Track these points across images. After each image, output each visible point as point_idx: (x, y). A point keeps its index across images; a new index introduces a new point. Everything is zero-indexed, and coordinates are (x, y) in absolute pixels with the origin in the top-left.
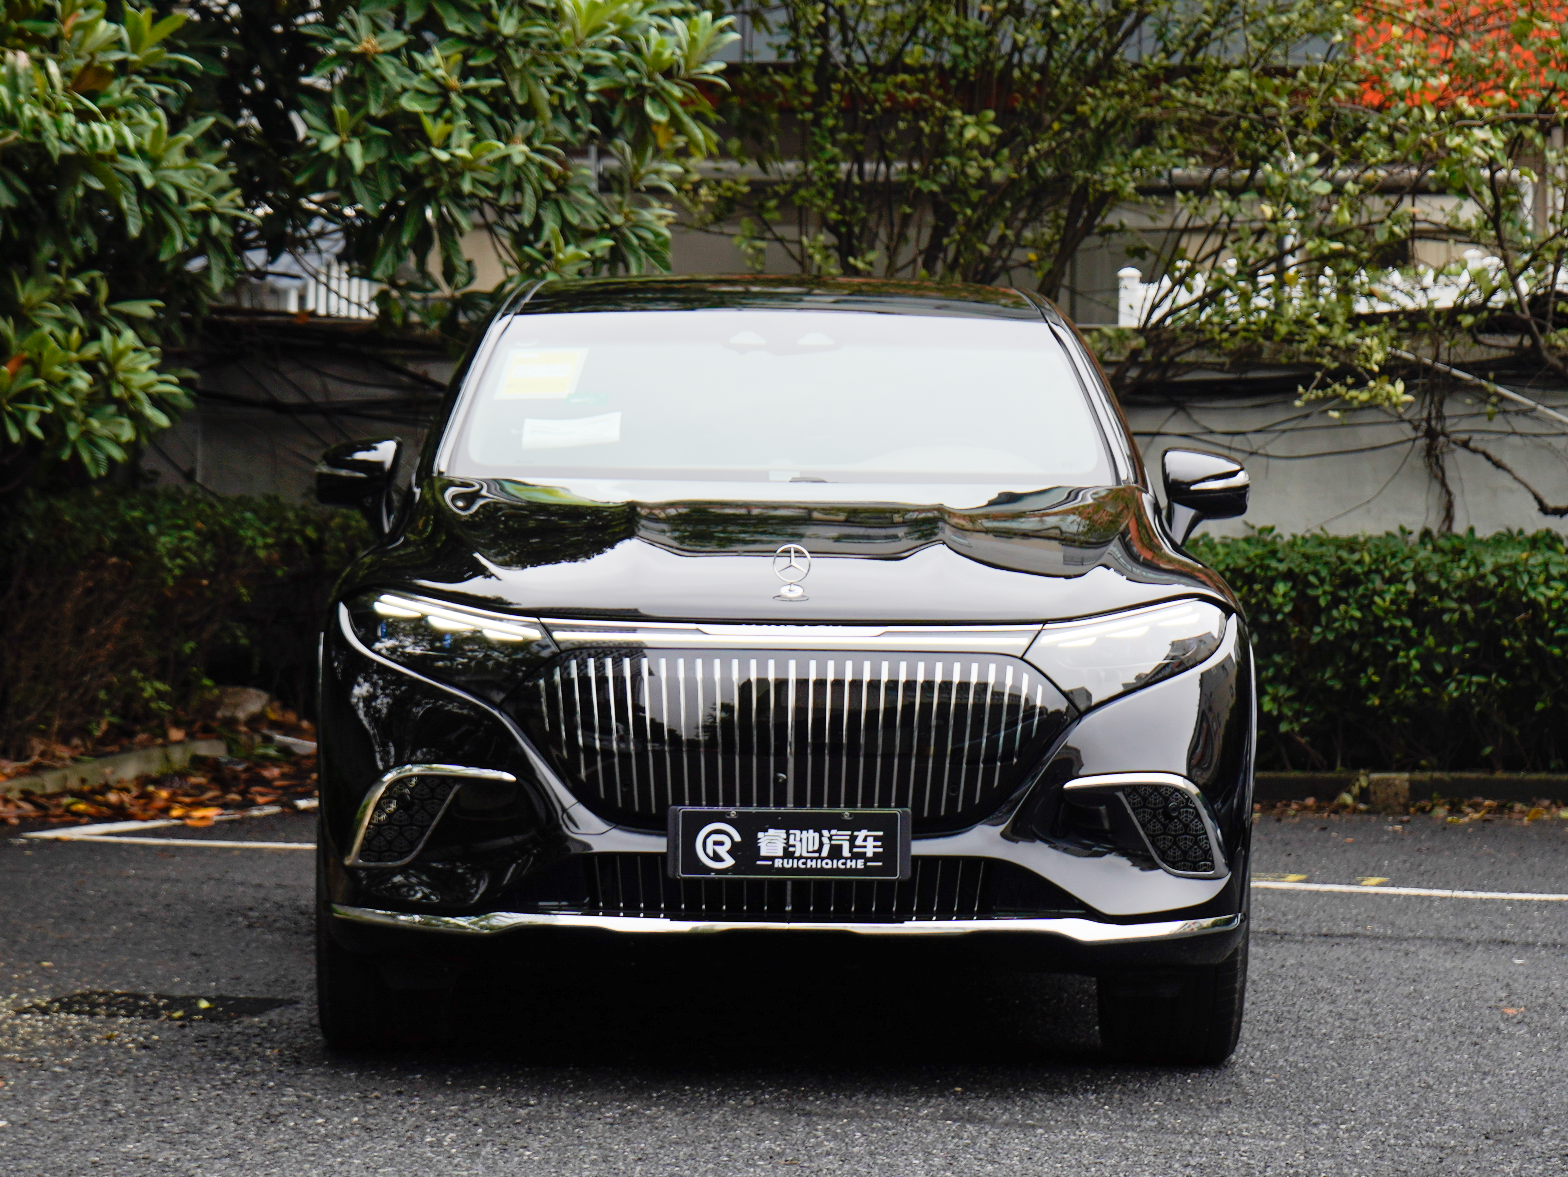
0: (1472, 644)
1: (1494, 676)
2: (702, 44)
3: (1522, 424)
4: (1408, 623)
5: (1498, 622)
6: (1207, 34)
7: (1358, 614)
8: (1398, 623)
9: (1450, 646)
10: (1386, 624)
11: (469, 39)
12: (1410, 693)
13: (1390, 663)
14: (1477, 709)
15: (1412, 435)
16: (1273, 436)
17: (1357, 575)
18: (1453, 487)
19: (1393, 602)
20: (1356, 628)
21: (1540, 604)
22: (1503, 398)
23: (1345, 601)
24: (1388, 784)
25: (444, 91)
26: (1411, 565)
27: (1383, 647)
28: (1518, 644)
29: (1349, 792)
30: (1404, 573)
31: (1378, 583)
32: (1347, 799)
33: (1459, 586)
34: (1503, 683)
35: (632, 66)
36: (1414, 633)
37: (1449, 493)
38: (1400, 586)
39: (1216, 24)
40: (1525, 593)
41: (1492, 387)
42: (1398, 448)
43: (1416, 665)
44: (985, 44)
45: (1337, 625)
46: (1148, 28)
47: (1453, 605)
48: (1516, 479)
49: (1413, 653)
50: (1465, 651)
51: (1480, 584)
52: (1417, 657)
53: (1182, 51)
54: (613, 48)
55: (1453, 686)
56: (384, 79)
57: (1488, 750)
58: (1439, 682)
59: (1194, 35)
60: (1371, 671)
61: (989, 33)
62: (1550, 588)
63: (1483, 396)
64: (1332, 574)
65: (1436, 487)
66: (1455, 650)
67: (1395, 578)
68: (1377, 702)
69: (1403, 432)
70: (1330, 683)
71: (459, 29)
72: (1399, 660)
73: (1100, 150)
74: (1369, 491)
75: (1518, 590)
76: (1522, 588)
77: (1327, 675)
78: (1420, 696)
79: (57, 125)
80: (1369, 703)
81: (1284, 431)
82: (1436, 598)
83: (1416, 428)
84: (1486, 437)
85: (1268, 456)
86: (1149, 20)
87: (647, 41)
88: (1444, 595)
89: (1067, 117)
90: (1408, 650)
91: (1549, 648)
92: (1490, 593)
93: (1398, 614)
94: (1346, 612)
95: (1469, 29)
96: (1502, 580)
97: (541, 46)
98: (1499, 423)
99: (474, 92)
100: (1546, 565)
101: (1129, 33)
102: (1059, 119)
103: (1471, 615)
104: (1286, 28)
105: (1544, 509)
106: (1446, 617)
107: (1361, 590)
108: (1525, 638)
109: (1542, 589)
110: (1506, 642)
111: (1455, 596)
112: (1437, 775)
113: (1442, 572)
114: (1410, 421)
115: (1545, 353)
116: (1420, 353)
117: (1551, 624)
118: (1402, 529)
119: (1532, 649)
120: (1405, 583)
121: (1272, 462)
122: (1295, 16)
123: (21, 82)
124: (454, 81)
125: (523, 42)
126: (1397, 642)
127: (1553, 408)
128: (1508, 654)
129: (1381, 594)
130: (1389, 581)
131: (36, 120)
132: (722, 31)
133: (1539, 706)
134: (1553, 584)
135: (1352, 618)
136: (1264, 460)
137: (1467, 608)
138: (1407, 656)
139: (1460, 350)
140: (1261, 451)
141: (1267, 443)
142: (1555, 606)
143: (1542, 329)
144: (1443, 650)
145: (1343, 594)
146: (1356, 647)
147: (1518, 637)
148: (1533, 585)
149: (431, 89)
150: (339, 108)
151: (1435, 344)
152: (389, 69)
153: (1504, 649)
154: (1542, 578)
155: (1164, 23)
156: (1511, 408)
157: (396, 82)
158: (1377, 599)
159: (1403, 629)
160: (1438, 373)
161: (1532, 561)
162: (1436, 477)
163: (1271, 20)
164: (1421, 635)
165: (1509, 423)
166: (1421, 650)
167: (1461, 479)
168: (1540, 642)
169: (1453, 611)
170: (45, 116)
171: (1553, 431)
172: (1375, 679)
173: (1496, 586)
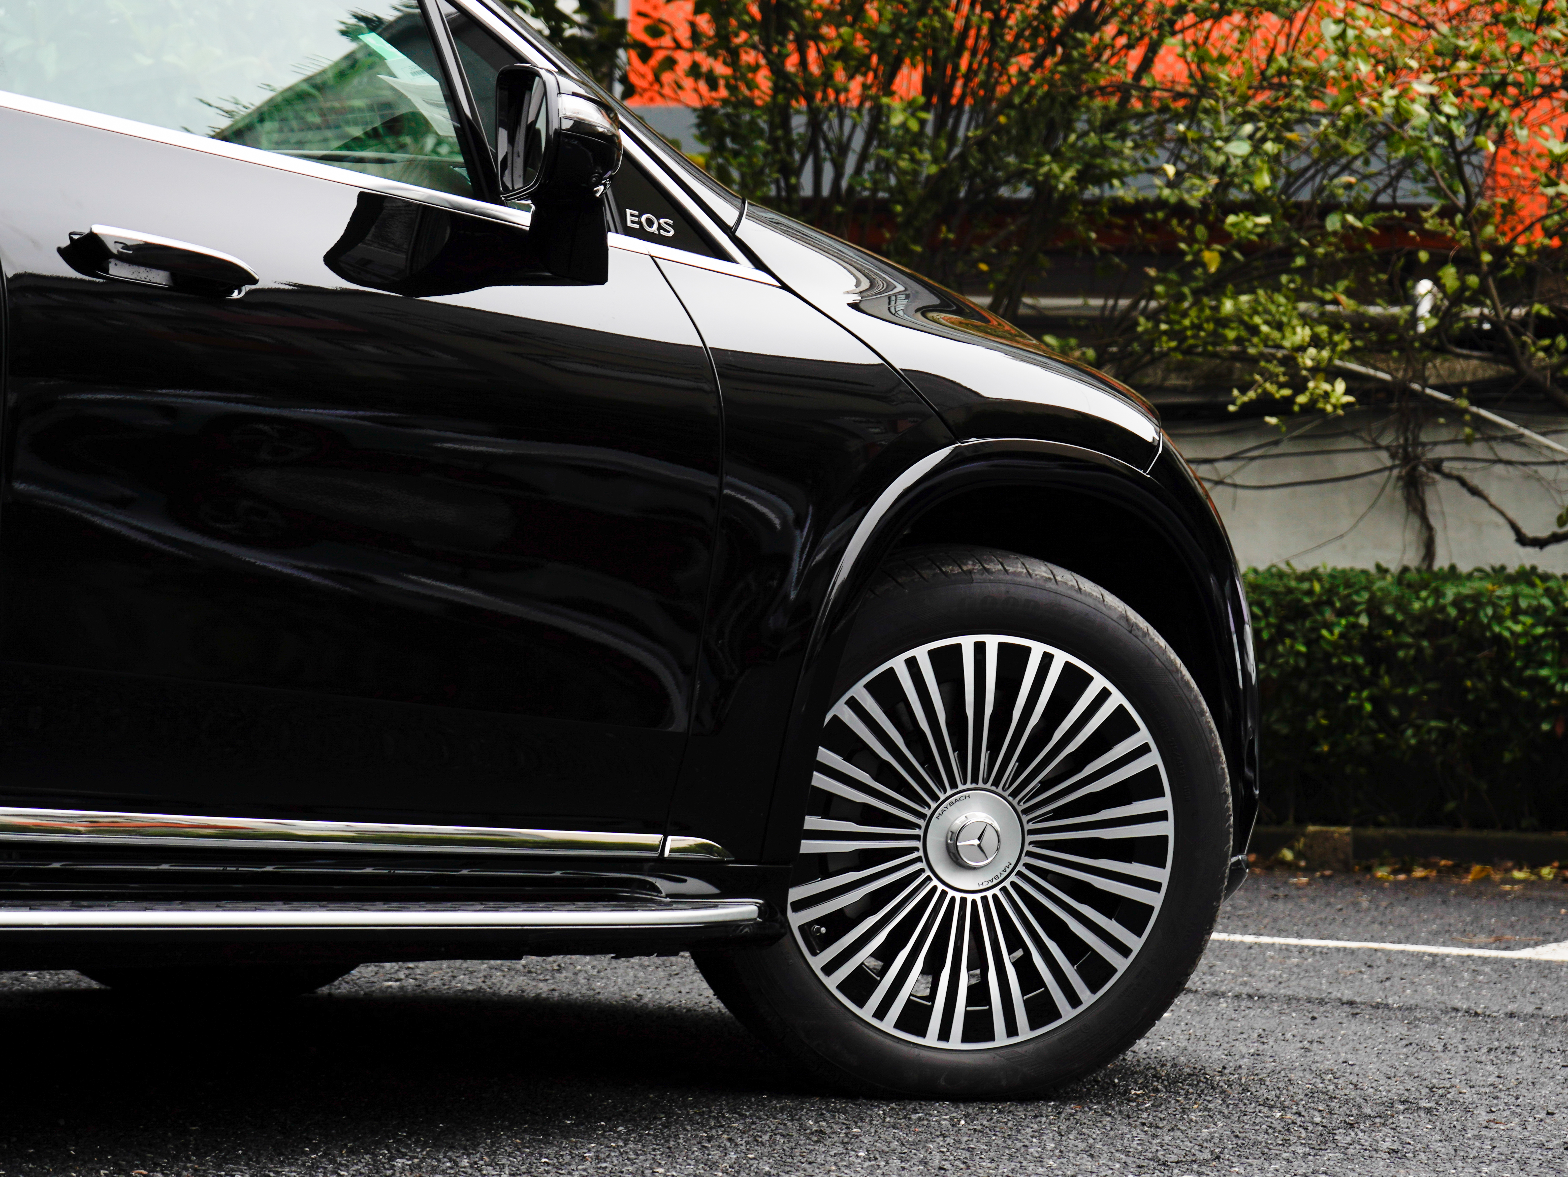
0: (1431, 686)
1: (1455, 722)
3: (1508, 451)
4: (1360, 660)
5: (1460, 660)
7: (1302, 649)
8: (1348, 660)
9: (1407, 687)
10: (1335, 661)
12: (1365, 739)
13: (1342, 706)
14: (1439, 759)
15: (1389, 463)
16: (1240, 463)
17: (1307, 605)
18: (1433, 521)
19: (1342, 636)
20: (1302, 664)
21: (1506, 640)
23: (1291, 635)
24: (1326, 837)
26: (1366, 595)
27: (1331, 686)
28: (1480, 685)
29: (1291, 848)
30: (1356, 604)
31: (1329, 615)
32: (1288, 855)
33: (1416, 619)
34: (1465, 728)
36: (1367, 672)
37: (1430, 528)
38: (1352, 619)
40: (1489, 627)
42: (1375, 477)
43: (1368, 707)
45: (1281, 661)
47: (1409, 640)
48: (1492, 506)
49: (1365, 694)
50: (1425, 692)
51: (1439, 616)
52: (1370, 699)
55: (1409, 732)
57: (1451, 806)
58: (1394, 727)
60: (1320, 713)
62: (1517, 622)
64: (1277, 604)
65: (1416, 522)
66: (1411, 692)
67: (1348, 610)
68: (1326, 748)
69: (1379, 460)
70: (1276, 727)
72: (1350, 702)
74: (1345, 524)
75: (1481, 623)
76: (1485, 621)
77: (1273, 719)
78: (1377, 743)
80: (1318, 749)
81: (1253, 459)
82: (1390, 632)
83: (1393, 456)
84: (1470, 465)
85: (1235, 486)
88: (1399, 628)
90: (1360, 691)
91: (1515, 691)
92: (1448, 627)
93: (1349, 650)
94: (1292, 647)
96: (1462, 612)
100: (1515, 597)
103: (1429, 652)
105: (1522, 540)
106: (1401, 654)
107: (1308, 624)
108: (1489, 678)
109: (1509, 623)
110: (1469, 683)
111: (1412, 630)
112: (1391, 831)
113: (1401, 604)
114: (1387, 448)
115: (1524, 365)
117: (1518, 664)
118: (1378, 567)
119: (1498, 692)
120: (1357, 615)
121: (1240, 492)
126: (1347, 681)
127: (1543, 434)
128: (1470, 697)
129: (1329, 627)
130: (1340, 614)
133: (1508, 757)
134: (1522, 618)
135: (1298, 654)
136: (1231, 490)
137: (1425, 643)
138: (1358, 697)
140: (1228, 481)
141: (1234, 472)
142: (1522, 642)
143: (1519, 335)
144: (1399, 691)
145: (1291, 627)
146: (1303, 686)
147: (1480, 676)
148: (1498, 618)
153: (1467, 691)
154: (1508, 611)
156: (1494, 432)
158: (1325, 632)
159: (1355, 667)
161: (1499, 593)
162: (1415, 510)
164: (1375, 674)
165: (1492, 449)
166: (1375, 691)
167: (1443, 513)
168: (1506, 684)
169: (1408, 646)
171: (1542, 459)
172: (1324, 722)
173: (1456, 620)
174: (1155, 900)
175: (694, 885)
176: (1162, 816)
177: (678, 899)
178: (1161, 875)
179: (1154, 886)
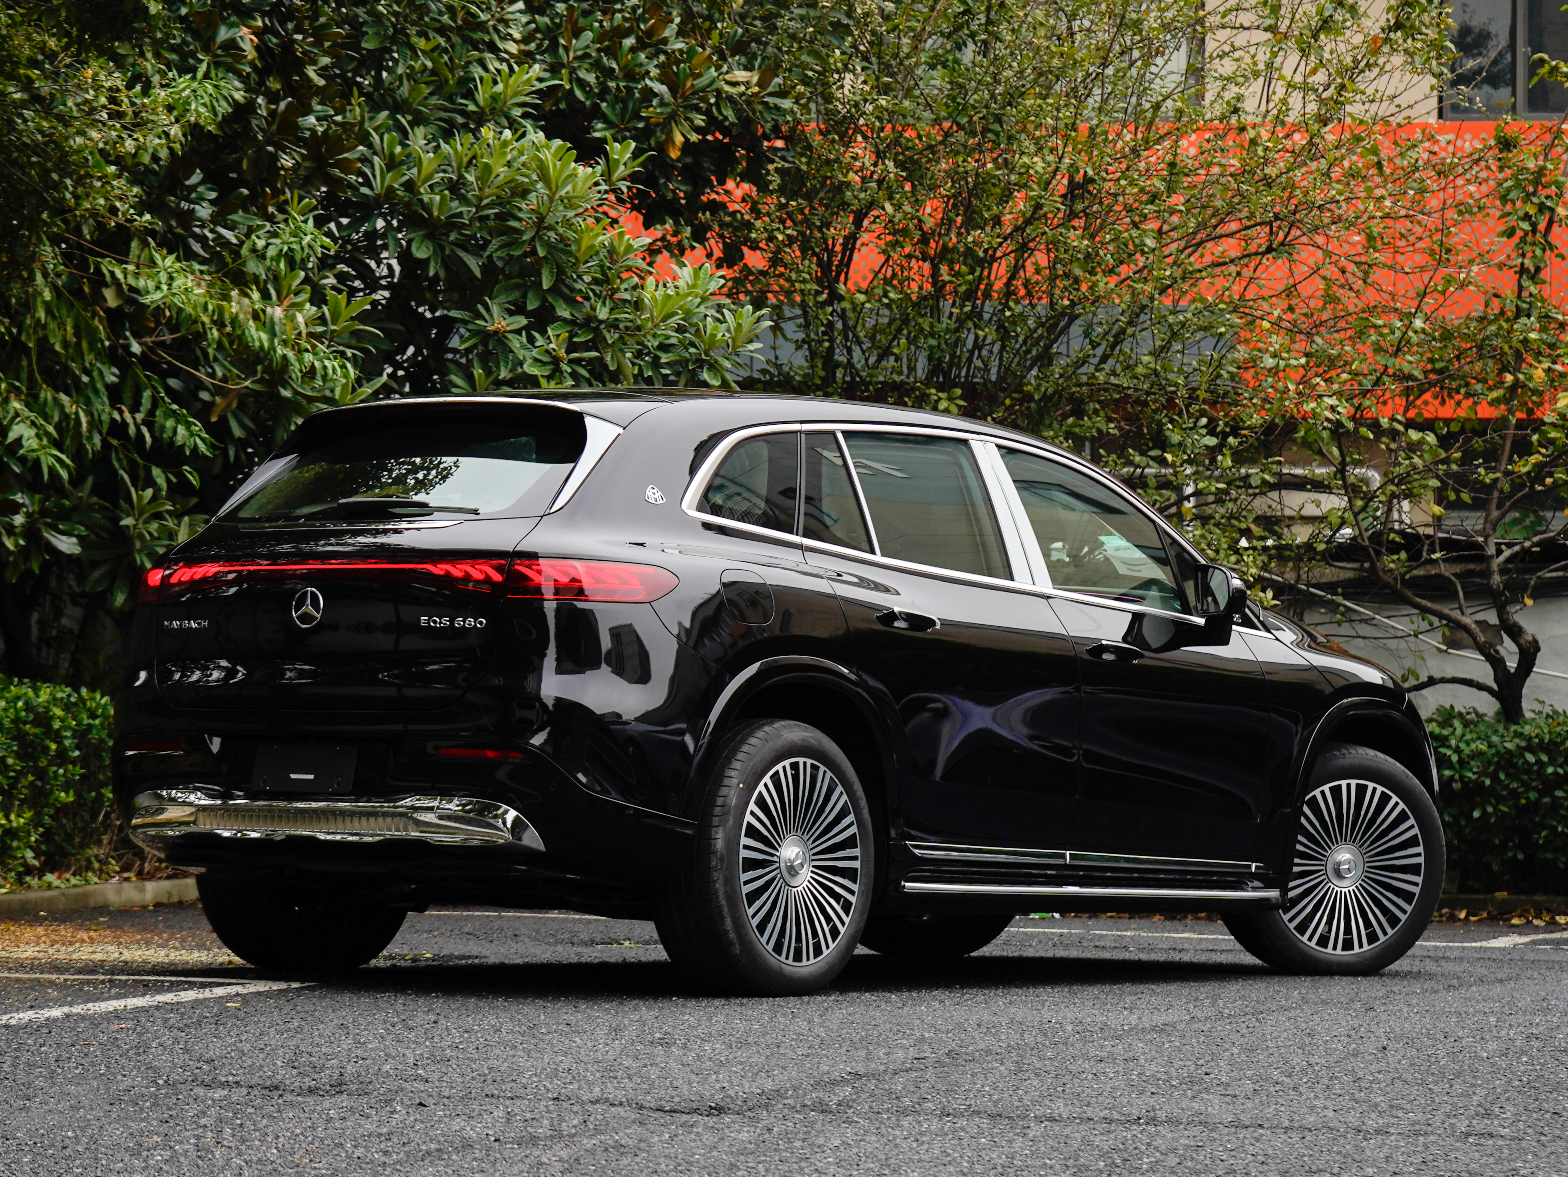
2: (745, 329)
3: (1364, 630)
6: (1123, 331)
11: (572, 322)
22: (1348, 609)
25: (556, 361)
35: (692, 344)
39: (1130, 323)
41: (1339, 599)
44: (954, 338)
46: (1076, 329)
53: (1104, 343)
54: (680, 329)
56: (512, 351)
59: (1113, 332)
61: (957, 330)
63: (1333, 607)
71: (566, 314)
73: (1042, 418)
79: (300, 361)
86: (1078, 322)
87: (705, 326)
89: (1015, 395)
95: (1322, 329)
97: (627, 328)
98: (1345, 629)
99: (577, 361)
101: (1062, 332)
102: (1010, 396)
104: (1183, 325)
115: (1381, 573)
116: (1286, 576)
122: (1189, 315)
123: (277, 328)
124: (562, 353)
125: (613, 325)
127: (1389, 617)
131: (284, 357)
132: (759, 320)
139: (1316, 572)
143: (1378, 553)
149: (545, 359)
150: (478, 372)
151: (1297, 568)
152: (516, 343)
155: (1090, 326)
156: (1356, 617)
157: (521, 354)
160: (1300, 590)
163: (1171, 319)
165: (1354, 628)
170: (291, 354)
171: (1388, 635)
174: (1416, 890)
175: (1257, 884)
176: (1419, 855)
177: (1255, 889)
178: (1419, 880)
179: (1416, 884)
